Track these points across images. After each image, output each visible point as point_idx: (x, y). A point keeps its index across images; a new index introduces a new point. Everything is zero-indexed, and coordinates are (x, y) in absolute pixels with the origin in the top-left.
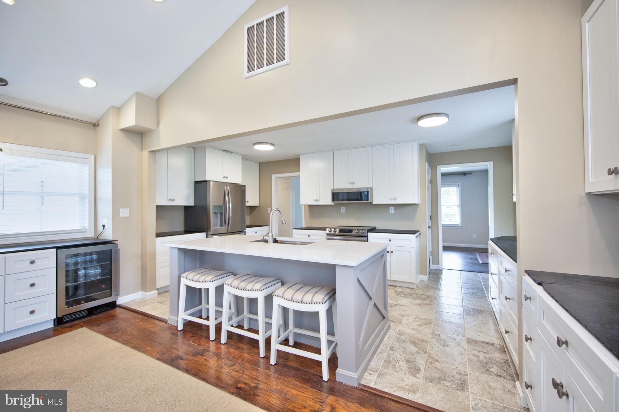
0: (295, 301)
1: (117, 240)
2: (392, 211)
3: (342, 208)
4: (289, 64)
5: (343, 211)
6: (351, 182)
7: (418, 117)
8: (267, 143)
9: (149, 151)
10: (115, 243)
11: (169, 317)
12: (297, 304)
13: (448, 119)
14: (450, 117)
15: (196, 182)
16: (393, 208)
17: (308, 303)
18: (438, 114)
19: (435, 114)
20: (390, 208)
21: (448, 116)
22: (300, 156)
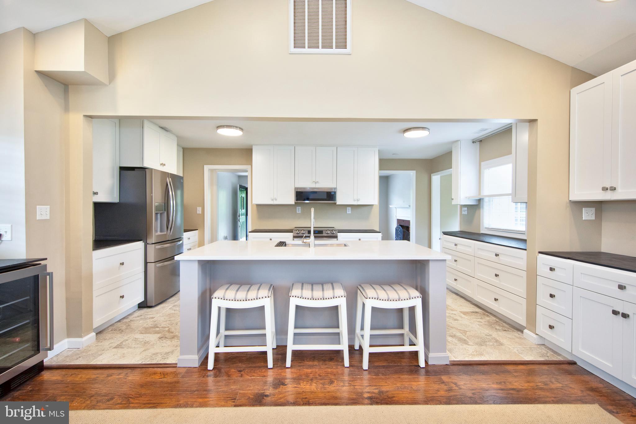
0: (392, 300)
1: (46, 259)
2: (349, 211)
3: (297, 208)
4: (350, 54)
5: (299, 211)
6: (314, 180)
7: (406, 129)
8: (237, 127)
9: (84, 115)
10: (40, 264)
11: (179, 358)
12: (395, 302)
13: (429, 133)
14: (430, 131)
15: (122, 169)
16: (350, 208)
17: (406, 299)
18: (423, 128)
19: (421, 128)
20: (348, 208)
21: (429, 130)
22: (252, 146)
